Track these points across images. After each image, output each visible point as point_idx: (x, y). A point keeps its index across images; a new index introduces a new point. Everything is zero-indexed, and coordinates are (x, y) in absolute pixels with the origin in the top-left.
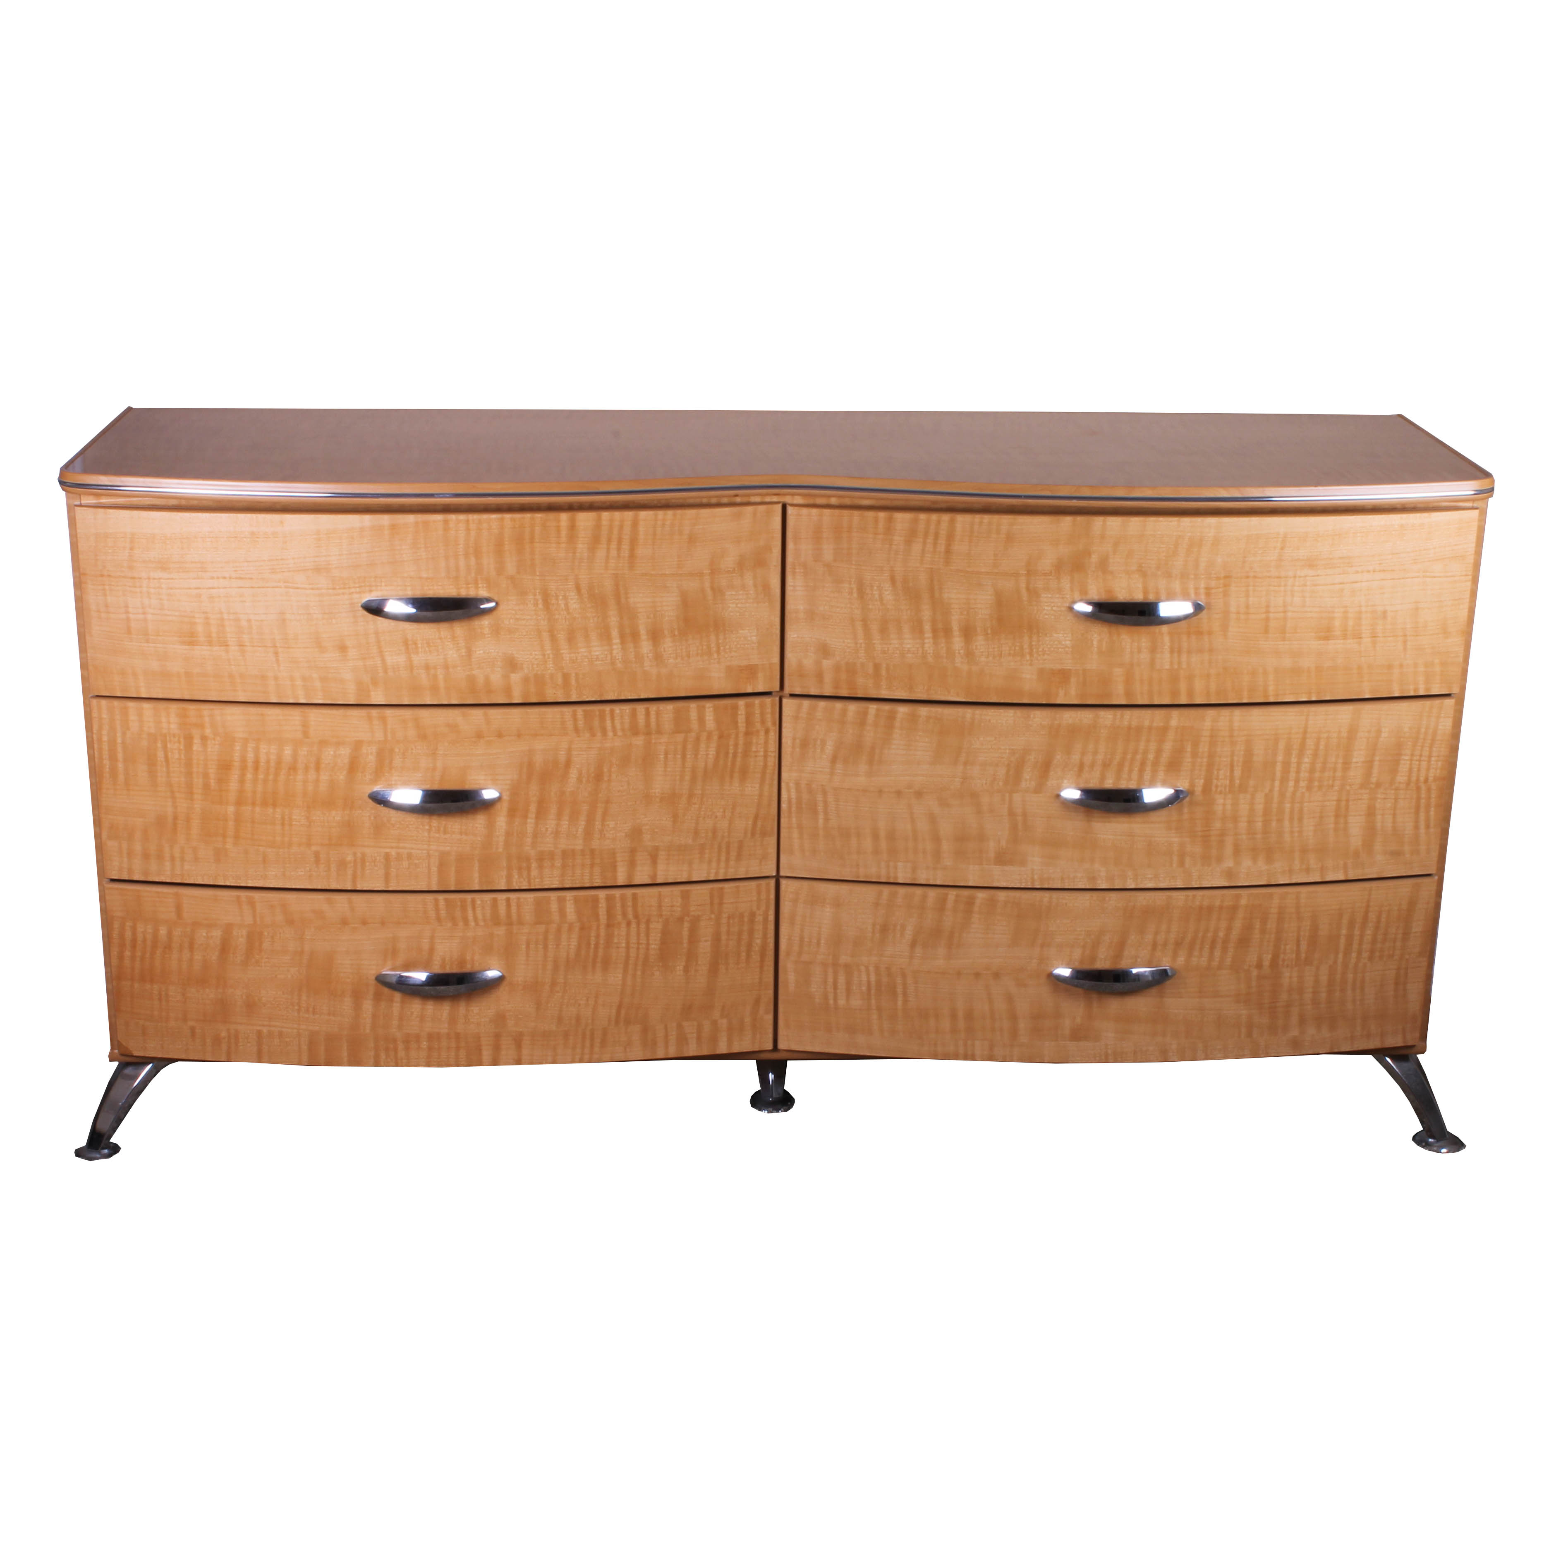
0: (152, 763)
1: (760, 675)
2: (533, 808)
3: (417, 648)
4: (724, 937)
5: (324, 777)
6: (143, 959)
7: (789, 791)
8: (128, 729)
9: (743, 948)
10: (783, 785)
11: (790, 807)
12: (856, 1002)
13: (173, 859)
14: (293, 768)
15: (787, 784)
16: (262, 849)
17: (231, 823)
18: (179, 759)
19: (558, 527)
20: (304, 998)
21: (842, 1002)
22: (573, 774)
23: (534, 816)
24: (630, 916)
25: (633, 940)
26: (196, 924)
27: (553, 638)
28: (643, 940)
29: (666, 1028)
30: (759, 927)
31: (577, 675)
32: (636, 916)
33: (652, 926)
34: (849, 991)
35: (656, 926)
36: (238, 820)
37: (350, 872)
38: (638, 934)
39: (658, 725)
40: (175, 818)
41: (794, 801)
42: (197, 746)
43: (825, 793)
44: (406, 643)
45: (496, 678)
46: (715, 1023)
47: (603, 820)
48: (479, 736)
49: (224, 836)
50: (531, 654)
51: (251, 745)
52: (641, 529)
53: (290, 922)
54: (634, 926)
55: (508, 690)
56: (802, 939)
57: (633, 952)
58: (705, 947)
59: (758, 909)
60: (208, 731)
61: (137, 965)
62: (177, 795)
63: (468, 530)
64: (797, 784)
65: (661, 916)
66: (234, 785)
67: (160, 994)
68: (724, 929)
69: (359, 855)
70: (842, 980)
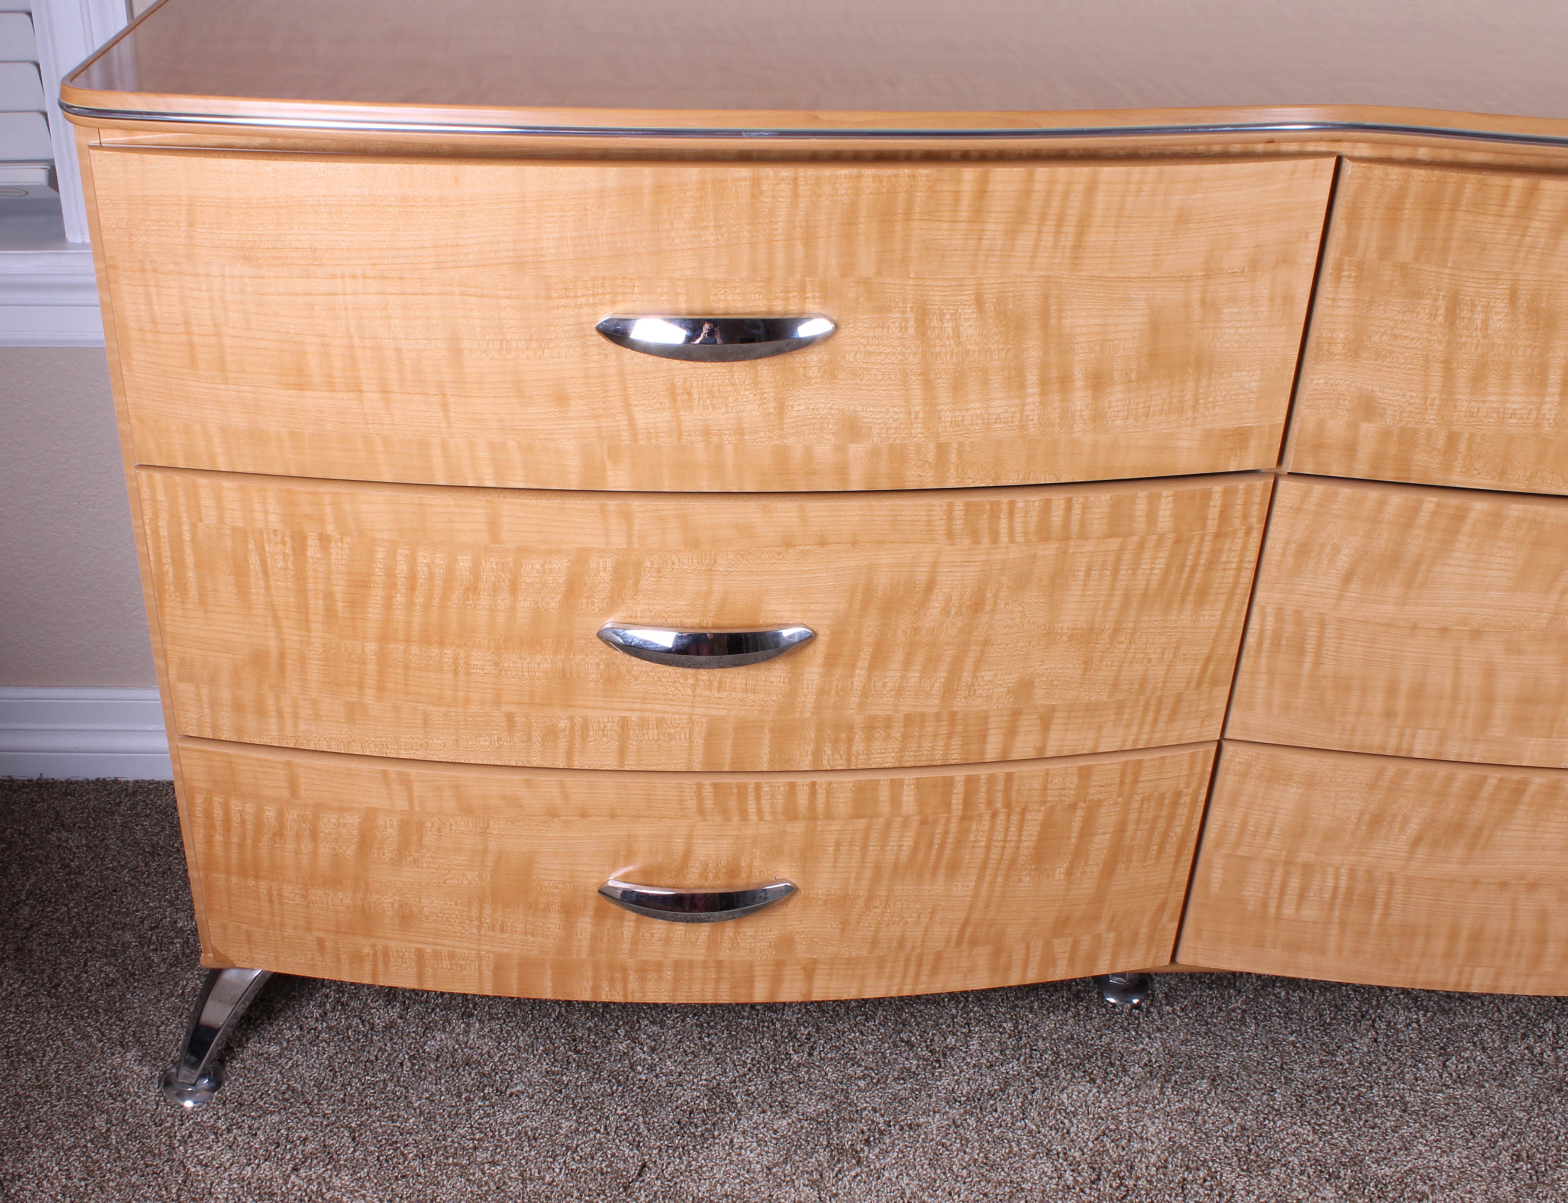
0: (241, 573)
1: (1253, 443)
2: (866, 654)
3: (690, 400)
4: (1131, 827)
5: (524, 603)
6: (241, 846)
7: (1263, 619)
8: (200, 520)
9: (1156, 840)
10: (1255, 610)
11: (1260, 643)
12: (1310, 912)
13: (280, 714)
14: (473, 588)
15: (1263, 608)
16: (421, 707)
17: (372, 668)
18: (286, 569)
19: (957, 194)
20: (487, 910)
21: (1288, 911)
22: (937, 602)
23: (866, 665)
24: (999, 805)
25: (999, 836)
26: (319, 807)
27: (928, 385)
28: (1013, 836)
29: (1028, 948)
30: (1183, 811)
31: (961, 445)
32: (1008, 805)
33: (1029, 817)
34: (1302, 897)
35: (1035, 819)
36: (383, 661)
37: (563, 743)
38: (1007, 829)
39: (1083, 525)
40: (282, 656)
41: (1269, 634)
42: (313, 550)
43: (1322, 625)
44: (672, 391)
45: (824, 452)
46: (1098, 938)
47: (977, 668)
48: (788, 543)
49: (361, 686)
50: (887, 412)
51: (403, 552)
52: (1100, 199)
53: (467, 810)
54: (1002, 817)
55: (842, 470)
56: (1243, 826)
57: (995, 854)
58: (1102, 841)
59: (1188, 786)
60: (330, 528)
61: (234, 854)
62: (284, 622)
63: (795, 195)
64: (1279, 611)
65: (1044, 802)
66: (374, 611)
67: (270, 893)
68: (1133, 816)
69: (578, 720)
70: (1294, 883)
